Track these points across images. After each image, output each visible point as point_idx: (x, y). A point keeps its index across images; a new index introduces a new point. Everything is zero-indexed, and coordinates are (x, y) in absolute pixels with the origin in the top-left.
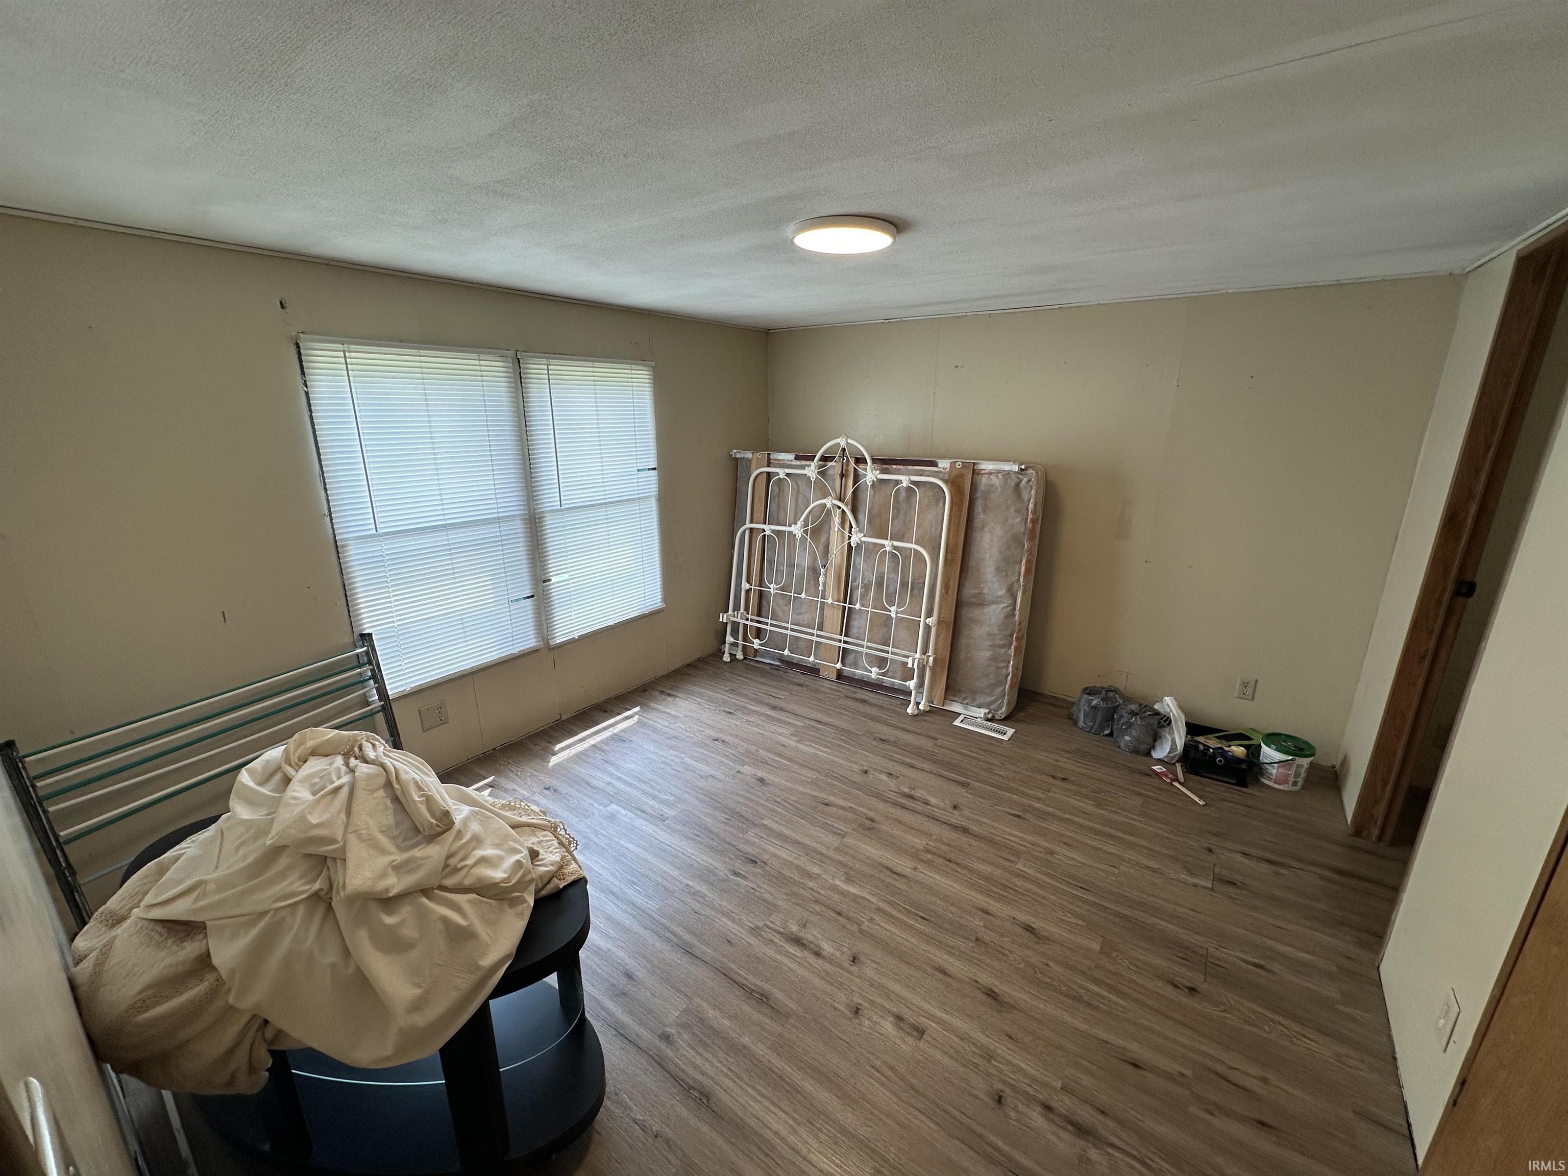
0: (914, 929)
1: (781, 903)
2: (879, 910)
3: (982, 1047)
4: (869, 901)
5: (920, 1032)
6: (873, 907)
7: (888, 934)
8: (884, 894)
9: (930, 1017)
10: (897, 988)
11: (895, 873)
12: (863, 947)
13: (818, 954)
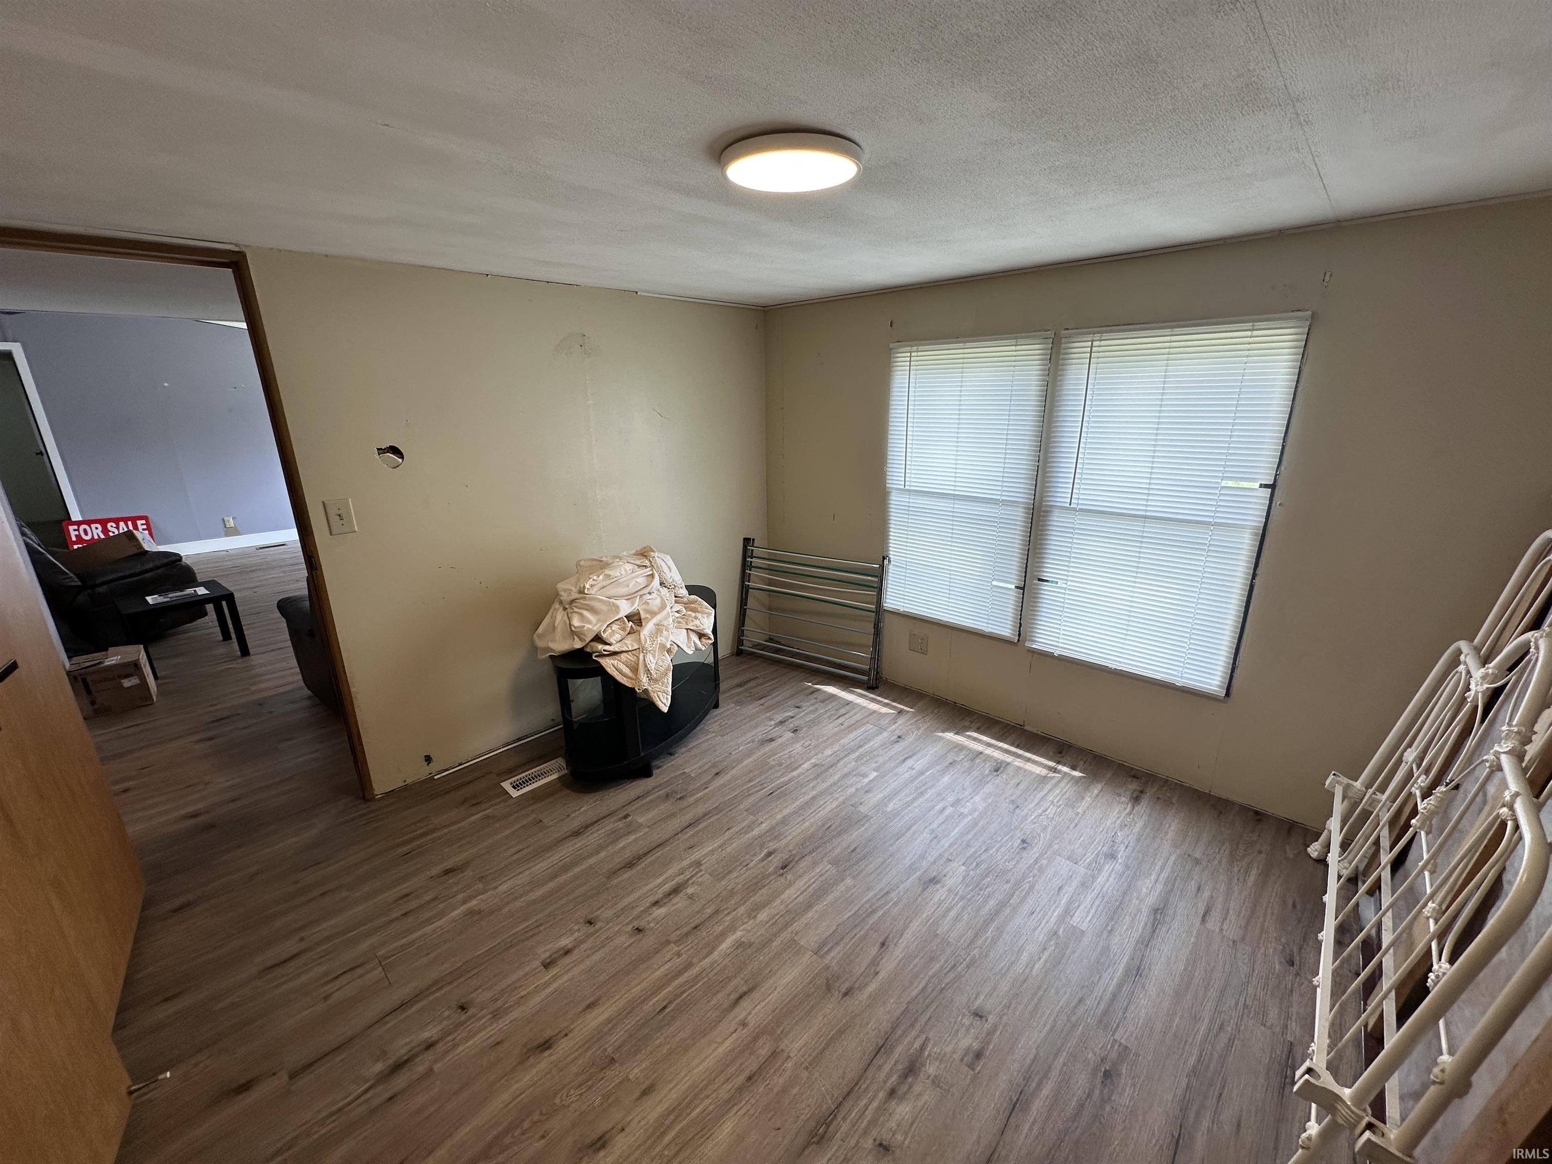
0: (652, 994)
1: (723, 883)
2: (688, 966)
3: (507, 1011)
4: (704, 958)
5: (547, 965)
6: (695, 960)
7: (655, 966)
8: (710, 975)
9: (555, 978)
10: (596, 957)
11: (741, 997)
12: (649, 941)
13: (656, 903)
